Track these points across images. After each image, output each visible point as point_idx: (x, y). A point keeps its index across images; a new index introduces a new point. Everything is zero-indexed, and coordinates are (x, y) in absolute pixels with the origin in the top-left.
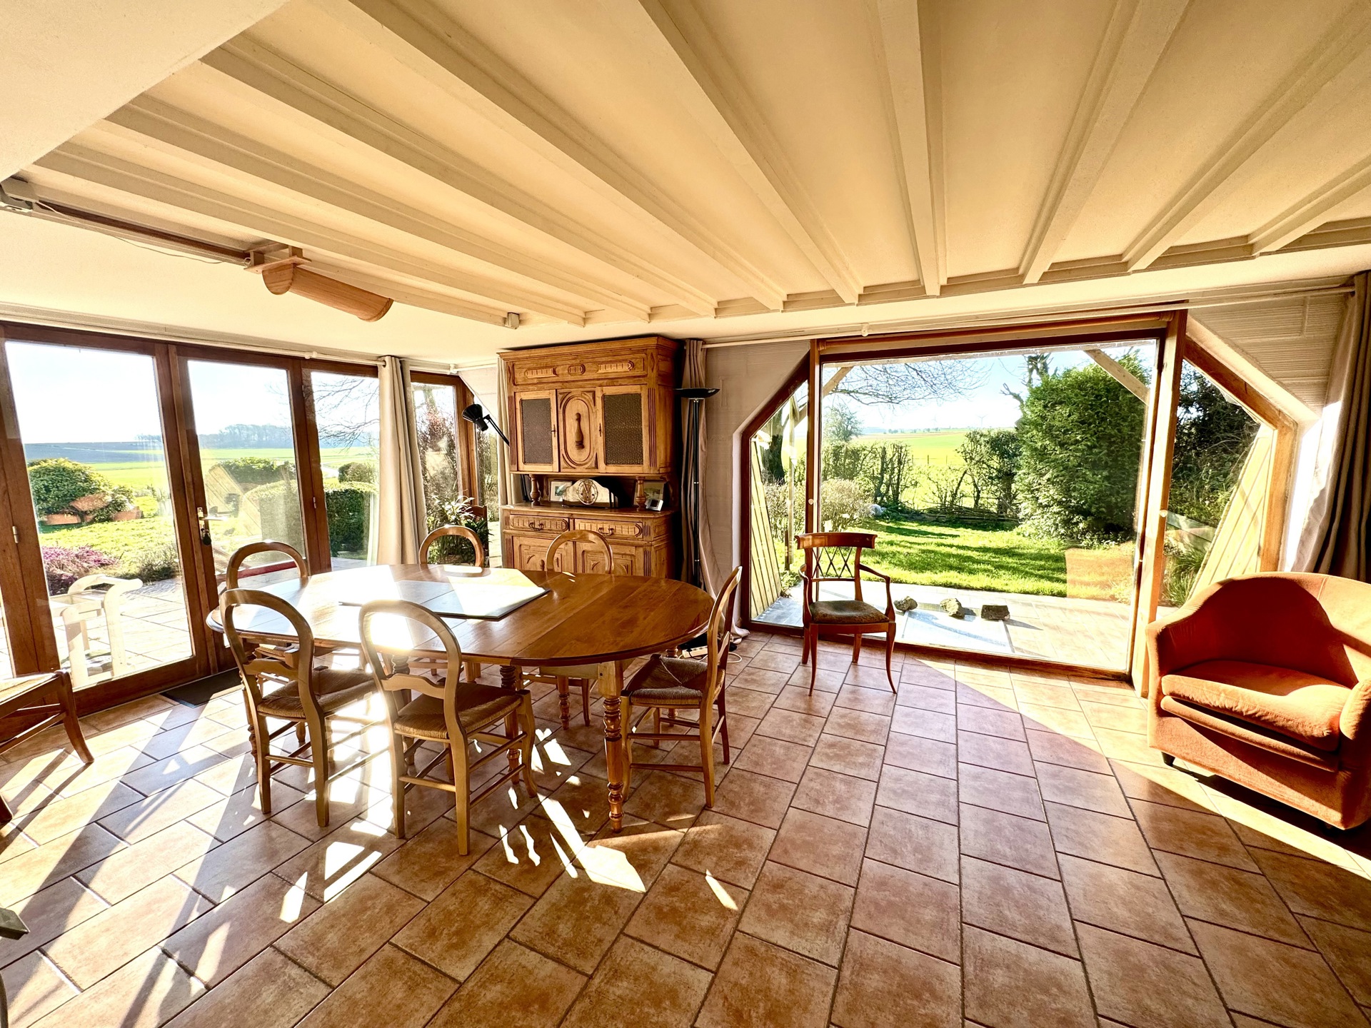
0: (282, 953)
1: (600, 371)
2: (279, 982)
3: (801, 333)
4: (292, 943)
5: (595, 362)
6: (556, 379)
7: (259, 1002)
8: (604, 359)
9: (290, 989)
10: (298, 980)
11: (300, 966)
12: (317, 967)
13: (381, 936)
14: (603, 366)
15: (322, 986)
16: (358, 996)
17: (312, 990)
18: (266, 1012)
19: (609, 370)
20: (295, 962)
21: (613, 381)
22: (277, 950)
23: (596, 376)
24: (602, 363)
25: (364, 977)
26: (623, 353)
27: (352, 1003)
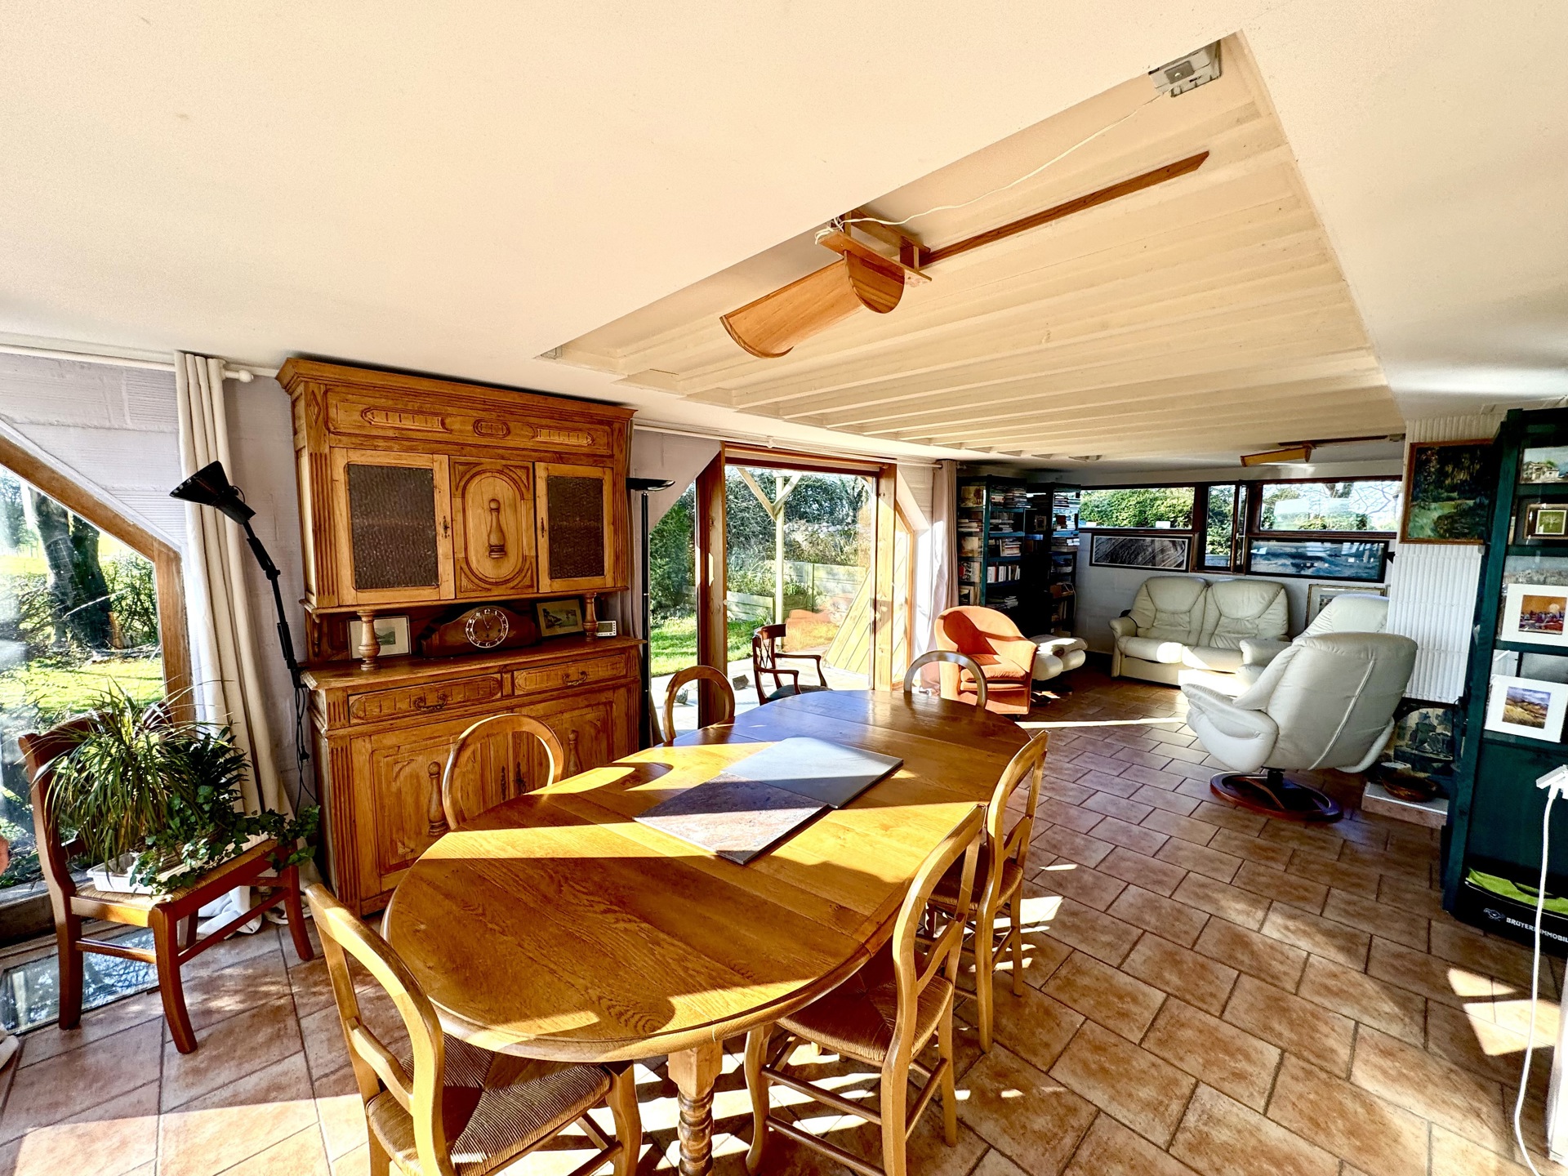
0: (1174, 1136)
1: (538, 439)
2: (1206, 1129)
3: (714, 431)
4: (1159, 1128)
5: (530, 425)
6: (446, 437)
7: (1232, 1142)
8: (544, 422)
9: (1210, 1117)
10: (1199, 1112)
11: (1184, 1114)
12: (1182, 1098)
13: (1134, 1051)
14: (545, 431)
15: (1199, 1091)
16: (1201, 1060)
17: (1205, 1097)
18: (1239, 1132)
19: (556, 439)
20: (1180, 1121)
21: (560, 457)
22: (1170, 1144)
23: (529, 444)
24: (542, 427)
25: (1181, 1059)
26: (576, 418)
27: (1207, 1064)
